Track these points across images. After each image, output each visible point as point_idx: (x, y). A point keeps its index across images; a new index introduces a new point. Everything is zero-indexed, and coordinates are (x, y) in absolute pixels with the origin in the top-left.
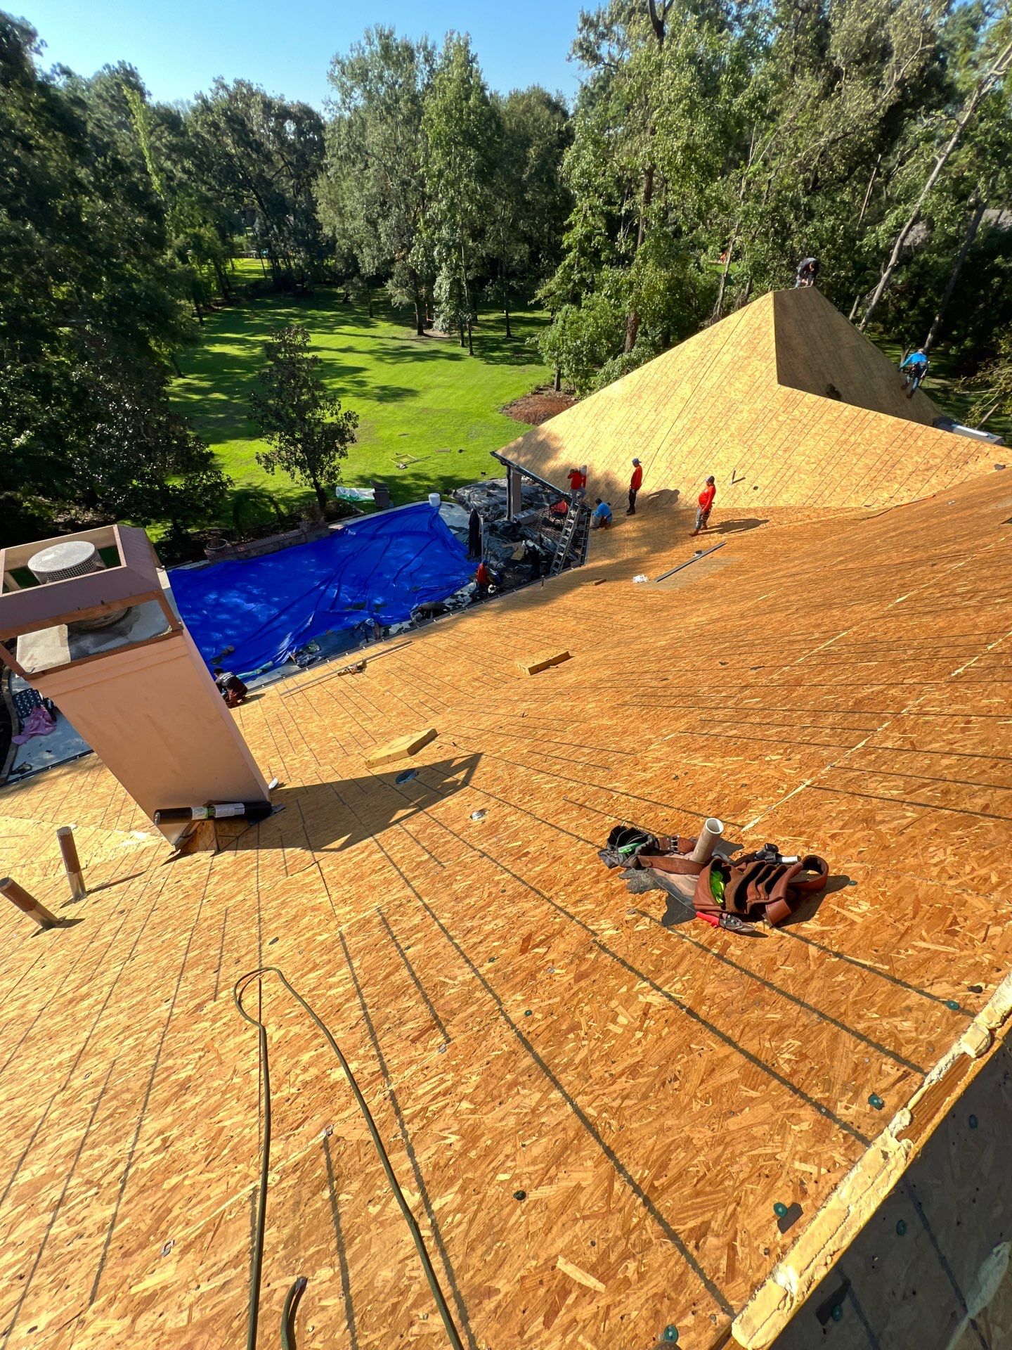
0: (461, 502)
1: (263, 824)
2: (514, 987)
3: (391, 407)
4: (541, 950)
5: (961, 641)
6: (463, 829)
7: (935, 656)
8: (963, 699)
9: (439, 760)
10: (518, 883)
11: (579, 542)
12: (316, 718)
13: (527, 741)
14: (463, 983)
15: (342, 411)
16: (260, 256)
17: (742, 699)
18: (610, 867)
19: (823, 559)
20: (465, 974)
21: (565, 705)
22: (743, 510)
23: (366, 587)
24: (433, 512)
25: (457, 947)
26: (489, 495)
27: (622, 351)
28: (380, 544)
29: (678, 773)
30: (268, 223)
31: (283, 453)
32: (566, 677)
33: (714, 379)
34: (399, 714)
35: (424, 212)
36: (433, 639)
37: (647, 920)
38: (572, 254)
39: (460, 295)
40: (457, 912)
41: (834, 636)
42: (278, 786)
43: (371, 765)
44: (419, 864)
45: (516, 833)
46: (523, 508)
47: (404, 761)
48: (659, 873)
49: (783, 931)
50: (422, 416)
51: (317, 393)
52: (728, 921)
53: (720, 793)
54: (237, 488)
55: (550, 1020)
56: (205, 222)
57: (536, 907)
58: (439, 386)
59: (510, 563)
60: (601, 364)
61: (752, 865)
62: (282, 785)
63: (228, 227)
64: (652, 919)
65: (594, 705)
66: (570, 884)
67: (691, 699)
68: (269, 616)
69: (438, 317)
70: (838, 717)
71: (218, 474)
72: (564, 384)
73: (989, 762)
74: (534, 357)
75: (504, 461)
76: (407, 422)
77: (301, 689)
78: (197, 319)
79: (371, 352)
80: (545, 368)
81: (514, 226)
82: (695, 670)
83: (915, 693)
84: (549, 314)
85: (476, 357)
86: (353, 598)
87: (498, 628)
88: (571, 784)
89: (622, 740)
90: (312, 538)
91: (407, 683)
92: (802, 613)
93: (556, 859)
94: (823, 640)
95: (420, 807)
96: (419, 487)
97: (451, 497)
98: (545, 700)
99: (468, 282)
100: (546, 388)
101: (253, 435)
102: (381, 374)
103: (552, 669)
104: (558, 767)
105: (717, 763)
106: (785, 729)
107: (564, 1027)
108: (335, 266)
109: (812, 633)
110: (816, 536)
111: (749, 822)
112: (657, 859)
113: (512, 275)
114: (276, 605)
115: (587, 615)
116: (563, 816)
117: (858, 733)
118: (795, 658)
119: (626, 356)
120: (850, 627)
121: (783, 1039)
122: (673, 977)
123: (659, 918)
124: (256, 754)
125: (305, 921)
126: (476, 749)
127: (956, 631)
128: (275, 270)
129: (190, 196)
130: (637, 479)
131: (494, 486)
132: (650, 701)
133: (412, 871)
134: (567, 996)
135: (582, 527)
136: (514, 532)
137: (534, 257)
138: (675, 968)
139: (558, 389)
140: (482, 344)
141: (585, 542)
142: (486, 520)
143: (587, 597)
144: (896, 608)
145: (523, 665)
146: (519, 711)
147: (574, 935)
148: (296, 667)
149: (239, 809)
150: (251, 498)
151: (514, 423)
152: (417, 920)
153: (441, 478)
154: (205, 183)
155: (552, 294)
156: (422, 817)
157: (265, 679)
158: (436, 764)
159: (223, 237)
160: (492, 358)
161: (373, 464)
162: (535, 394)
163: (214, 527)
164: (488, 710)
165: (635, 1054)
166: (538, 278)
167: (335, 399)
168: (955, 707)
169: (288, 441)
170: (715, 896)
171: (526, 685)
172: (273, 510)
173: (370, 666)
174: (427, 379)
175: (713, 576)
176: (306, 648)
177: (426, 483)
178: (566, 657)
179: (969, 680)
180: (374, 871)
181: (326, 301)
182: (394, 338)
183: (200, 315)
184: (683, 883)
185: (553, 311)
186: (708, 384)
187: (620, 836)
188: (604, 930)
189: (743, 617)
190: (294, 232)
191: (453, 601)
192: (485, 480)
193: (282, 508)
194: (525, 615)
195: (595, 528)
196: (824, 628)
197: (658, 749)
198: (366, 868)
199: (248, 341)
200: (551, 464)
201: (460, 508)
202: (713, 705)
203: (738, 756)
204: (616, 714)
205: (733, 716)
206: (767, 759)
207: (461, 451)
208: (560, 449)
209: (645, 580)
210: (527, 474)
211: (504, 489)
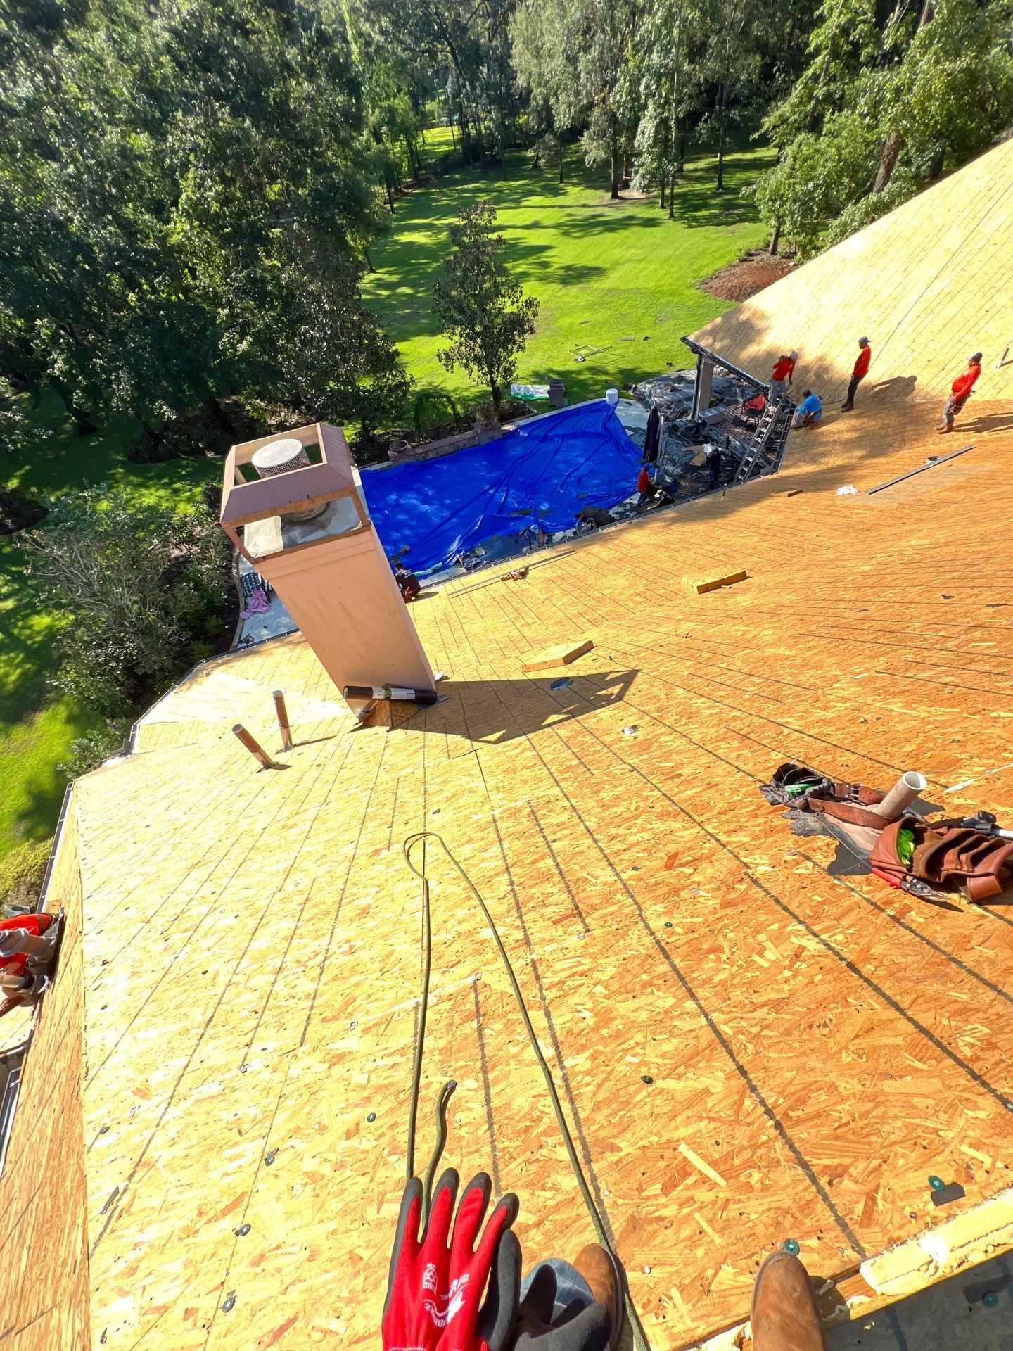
0: (641, 399)
1: (431, 709)
2: (655, 898)
3: (574, 290)
4: (688, 871)
6: (615, 742)
9: (593, 672)
10: (668, 802)
11: (774, 447)
12: (479, 618)
13: (688, 663)
14: (605, 884)
15: (523, 299)
16: (450, 124)
17: (968, 641)
18: (772, 804)
20: (607, 876)
21: (737, 630)
23: (534, 492)
24: (607, 411)
25: (602, 850)
26: (674, 390)
27: (868, 191)
28: (550, 447)
29: (868, 717)
30: (461, 81)
31: (463, 348)
32: (739, 598)
34: (556, 623)
35: (633, 33)
36: (595, 548)
37: (810, 865)
38: (819, 59)
39: (667, 140)
40: (603, 819)
42: (443, 678)
43: (526, 668)
44: (568, 768)
45: (669, 754)
46: (712, 405)
47: (559, 669)
48: (830, 819)
49: (986, 910)
50: (606, 299)
51: (499, 280)
52: (913, 885)
53: (920, 746)
54: (418, 389)
55: (690, 936)
56: (399, 90)
57: (686, 829)
58: (629, 261)
59: (688, 468)
60: (836, 213)
61: (955, 832)
62: (447, 678)
63: (422, 91)
64: (815, 864)
66: (725, 813)
67: (895, 635)
68: (442, 518)
69: (637, 172)
71: (402, 373)
72: (782, 245)
74: (750, 213)
75: (696, 349)
76: (590, 307)
77: (467, 591)
78: (388, 206)
79: (557, 226)
80: (761, 226)
81: (745, 33)
82: (907, 603)
85: (676, 219)
86: (520, 503)
87: (667, 541)
88: (735, 713)
89: (801, 673)
90: (485, 440)
91: (567, 594)
93: (710, 786)
95: (573, 715)
96: (596, 382)
97: (631, 393)
98: (714, 622)
99: (678, 121)
100: (759, 251)
101: (434, 331)
102: (567, 252)
103: (724, 590)
104: (722, 693)
105: (923, 712)
107: (705, 946)
108: (527, 123)
111: (956, 783)
112: (832, 805)
113: (734, 102)
114: (448, 507)
115: (774, 531)
116: (722, 744)
119: (873, 197)
121: (967, 1022)
122: (835, 927)
123: (825, 865)
124: (427, 647)
125: (463, 801)
126: (633, 665)
128: (466, 136)
129: (386, 61)
130: (862, 366)
131: (680, 379)
132: (842, 632)
133: (562, 772)
134: (710, 919)
135: (780, 427)
136: (697, 434)
137: (766, 72)
138: (838, 919)
139: (774, 253)
140: (685, 201)
141: (782, 445)
142: (666, 419)
143: (776, 511)
145: (691, 583)
146: (682, 631)
147: (724, 863)
148: (463, 570)
149: (411, 695)
150: (430, 397)
151: (712, 301)
152: (564, 817)
153: (621, 372)
154: (401, 42)
156: (573, 724)
157: (435, 579)
158: (590, 676)
159: (416, 105)
160: (695, 219)
161: (551, 358)
162: (743, 261)
163: (396, 428)
165: (782, 990)
166: (768, 101)
167: (517, 285)
169: (468, 335)
170: (901, 855)
171: (694, 604)
172: (450, 411)
173: (532, 573)
174: (617, 253)
177: (604, 377)
178: (743, 576)
180: (526, 767)
181: (515, 169)
182: (584, 206)
183: (391, 202)
184: (861, 836)
185: (781, 146)
187: (787, 774)
188: (758, 865)
190: (487, 86)
191: (621, 509)
192: (671, 373)
193: (459, 408)
194: (699, 528)
195: (797, 428)
197: (846, 688)
198: (519, 763)
199: (434, 226)
200: (753, 350)
201: (639, 405)
202: (925, 644)
203: (952, 707)
204: (797, 644)
205: (953, 660)
206: (994, 715)
207: (646, 338)
208: (766, 329)
209: (854, 491)
210: (721, 363)
211: (691, 382)
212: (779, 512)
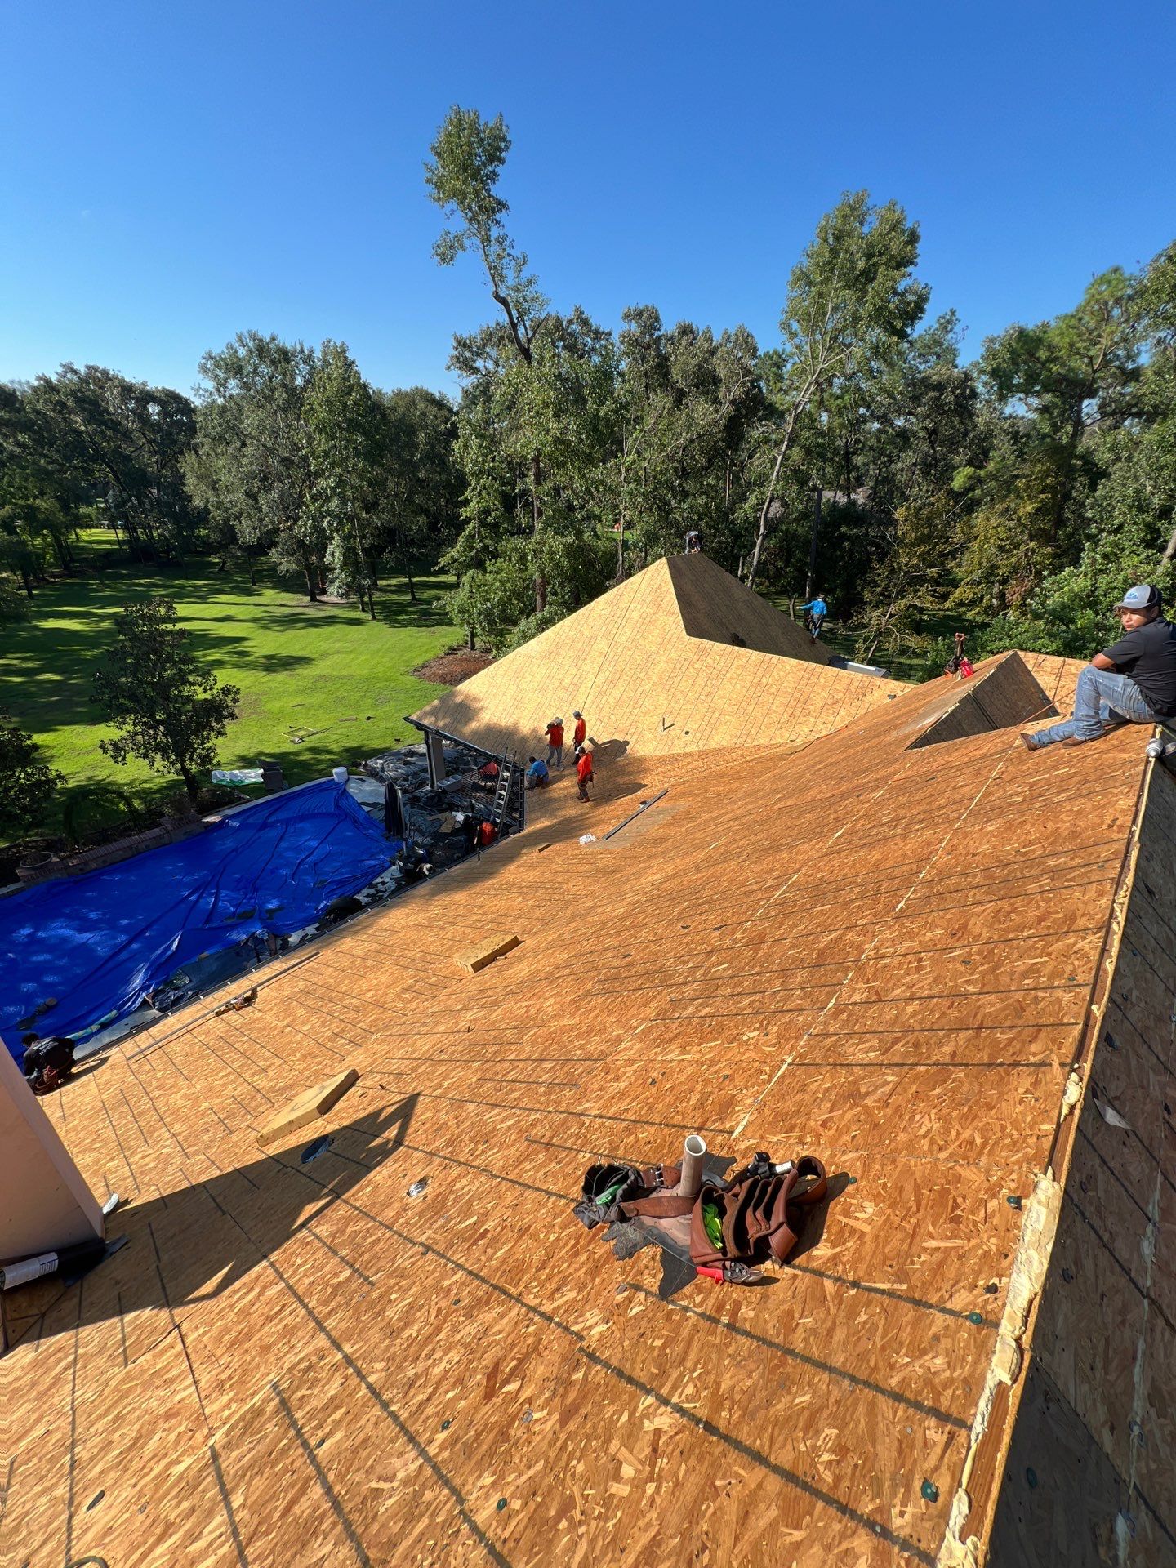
0: (374, 774)
1: (90, 1280)
3: (281, 677)
4: (514, 1386)
5: (897, 872)
6: (398, 1215)
7: (877, 893)
8: (911, 936)
10: (476, 1283)
11: (515, 807)
12: (182, 1083)
13: (475, 1065)
14: (407, 1481)
15: (219, 686)
16: (113, 527)
17: (708, 969)
18: (590, 1228)
19: (763, 797)
20: (408, 1464)
21: (518, 1007)
22: (679, 755)
23: (256, 889)
24: (339, 789)
25: (396, 1418)
26: (407, 763)
27: (534, 610)
28: (272, 834)
29: (654, 1075)
30: (125, 495)
31: (139, 737)
32: (517, 968)
33: (628, 634)
34: (304, 1057)
35: (311, 488)
36: (347, 943)
37: (642, 1295)
38: (471, 526)
39: (357, 563)
40: (393, 1358)
41: (786, 881)
42: (118, 1206)
43: (264, 1141)
44: (336, 1289)
45: (469, 1204)
46: (448, 774)
47: (313, 1125)
48: (647, 1222)
49: (794, 1268)
50: (320, 684)
51: (185, 668)
52: (733, 1271)
53: (702, 1093)
54: (71, 784)
55: (532, 1506)
56: (42, 494)
57: (502, 1316)
59: (438, 837)
60: (515, 623)
61: (746, 1185)
62: (126, 1203)
63: (71, 497)
64: (647, 1293)
65: (552, 1001)
66: (543, 1266)
67: (658, 976)
68: (115, 945)
69: (332, 582)
70: (805, 973)
71: (44, 771)
72: (478, 643)
73: (946, 1002)
74: (443, 619)
75: (419, 726)
76: (302, 691)
77: (159, 1045)
78: (24, 593)
79: (254, 620)
80: (457, 629)
81: (409, 499)
82: (658, 940)
83: (869, 934)
84: (455, 578)
85: (379, 621)
86: (236, 906)
87: (429, 919)
88: (533, 1116)
89: (588, 1043)
90: (179, 837)
91: (314, 1011)
92: (753, 858)
94: (776, 887)
95: (338, 1193)
96: (320, 762)
97: (361, 769)
98: (496, 1003)
99: (364, 550)
100: (460, 647)
101: (94, 720)
102: (267, 643)
103: (501, 961)
104: (516, 1094)
105: (695, 1053)
106: (758, 997)
108: (208, 536)
109: (766, 881)
110: (753, 775)
111: (738, 1124)
112: (643, 1203)
113: (412, 543)
114: (125, 930)
115: (534, 888)
116: (527, 1165)
117: (827, 989)
118: (755, 911)
119: (539, 615)
120: (799, 870)
121: (818, 1432)
122: (681, 1375)
123: (656, 1288)
124: (84, 1161)
126: (411, 1089)
127: (891, 863)
128: (133, 541)
129: (24, 468)
130: (581, 732)
131: (412, 753)
132: (614, 984)
133: (327, 1302)
135: (516, 790)
136: (441, 802)
137: (433, 527)
139: (473, 648)
140: (384, 608)
141: (522, 804)
142: (404, 792)
143: (532, 867)
144: (835, 843)
145: (464, 962)
146: (463, 1025)
147: (554, 1348)
148: (154, 1012)
149: (49, 1263)
150: (90, 794)
151: (428, 685)
153: (347, 750)
154: (44, 456)
155: (455, 561)
156: (340, 1210)
157: (106, 1038)
158: (357, 1121)
159: (65, 507)
160: (397, 621)
161: (261, 741)
162: (448, 654)
163: (33, 837)
164: (424, 1029)
166: (439, 545)
167: (209, 673)
168: (906, 945)
169: (145, 723)
170: (713, 1239)
171: (471, 987)
172: (122, 807)
173: (262, 994)
174: (325, 646)
175: (662, 827)
176: (168, 983)
177: (328, 757)
178: (515, 943)
179: (911, 913)
181: (201, 570)
182: (282, 605)
183: (29, 588)
184: (677, 1230)
185: (459, 576)
186: (623, 639)
187: (596, 1179)
188: (591, 1328)
189: (697, 870)
190: (158, 503)
191: (372, 891)
192: (400, 748)
193: (137, 803)
194: (460, 897)
195: (531, 788)
196: (776, 874)
197: (630, 1048)
199: (95, 615)
200: (474, 725)
201: (373, 781)
202: (681, 979)
203: (715, 1040)
204: (578, 1008)
205: (704, 990)
206: (745, 1038)
207: (369, 718)
208: (481, 709)
209: (593, 838)
210: (447, 738)
211: (423, 755)
212: (535, 868)
